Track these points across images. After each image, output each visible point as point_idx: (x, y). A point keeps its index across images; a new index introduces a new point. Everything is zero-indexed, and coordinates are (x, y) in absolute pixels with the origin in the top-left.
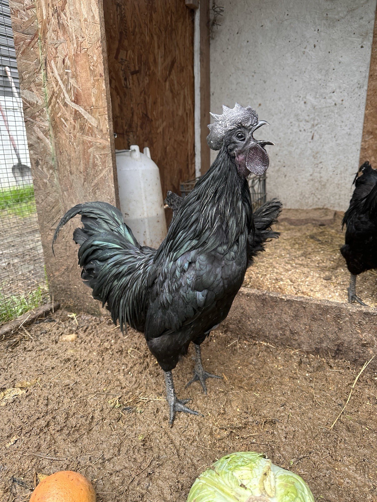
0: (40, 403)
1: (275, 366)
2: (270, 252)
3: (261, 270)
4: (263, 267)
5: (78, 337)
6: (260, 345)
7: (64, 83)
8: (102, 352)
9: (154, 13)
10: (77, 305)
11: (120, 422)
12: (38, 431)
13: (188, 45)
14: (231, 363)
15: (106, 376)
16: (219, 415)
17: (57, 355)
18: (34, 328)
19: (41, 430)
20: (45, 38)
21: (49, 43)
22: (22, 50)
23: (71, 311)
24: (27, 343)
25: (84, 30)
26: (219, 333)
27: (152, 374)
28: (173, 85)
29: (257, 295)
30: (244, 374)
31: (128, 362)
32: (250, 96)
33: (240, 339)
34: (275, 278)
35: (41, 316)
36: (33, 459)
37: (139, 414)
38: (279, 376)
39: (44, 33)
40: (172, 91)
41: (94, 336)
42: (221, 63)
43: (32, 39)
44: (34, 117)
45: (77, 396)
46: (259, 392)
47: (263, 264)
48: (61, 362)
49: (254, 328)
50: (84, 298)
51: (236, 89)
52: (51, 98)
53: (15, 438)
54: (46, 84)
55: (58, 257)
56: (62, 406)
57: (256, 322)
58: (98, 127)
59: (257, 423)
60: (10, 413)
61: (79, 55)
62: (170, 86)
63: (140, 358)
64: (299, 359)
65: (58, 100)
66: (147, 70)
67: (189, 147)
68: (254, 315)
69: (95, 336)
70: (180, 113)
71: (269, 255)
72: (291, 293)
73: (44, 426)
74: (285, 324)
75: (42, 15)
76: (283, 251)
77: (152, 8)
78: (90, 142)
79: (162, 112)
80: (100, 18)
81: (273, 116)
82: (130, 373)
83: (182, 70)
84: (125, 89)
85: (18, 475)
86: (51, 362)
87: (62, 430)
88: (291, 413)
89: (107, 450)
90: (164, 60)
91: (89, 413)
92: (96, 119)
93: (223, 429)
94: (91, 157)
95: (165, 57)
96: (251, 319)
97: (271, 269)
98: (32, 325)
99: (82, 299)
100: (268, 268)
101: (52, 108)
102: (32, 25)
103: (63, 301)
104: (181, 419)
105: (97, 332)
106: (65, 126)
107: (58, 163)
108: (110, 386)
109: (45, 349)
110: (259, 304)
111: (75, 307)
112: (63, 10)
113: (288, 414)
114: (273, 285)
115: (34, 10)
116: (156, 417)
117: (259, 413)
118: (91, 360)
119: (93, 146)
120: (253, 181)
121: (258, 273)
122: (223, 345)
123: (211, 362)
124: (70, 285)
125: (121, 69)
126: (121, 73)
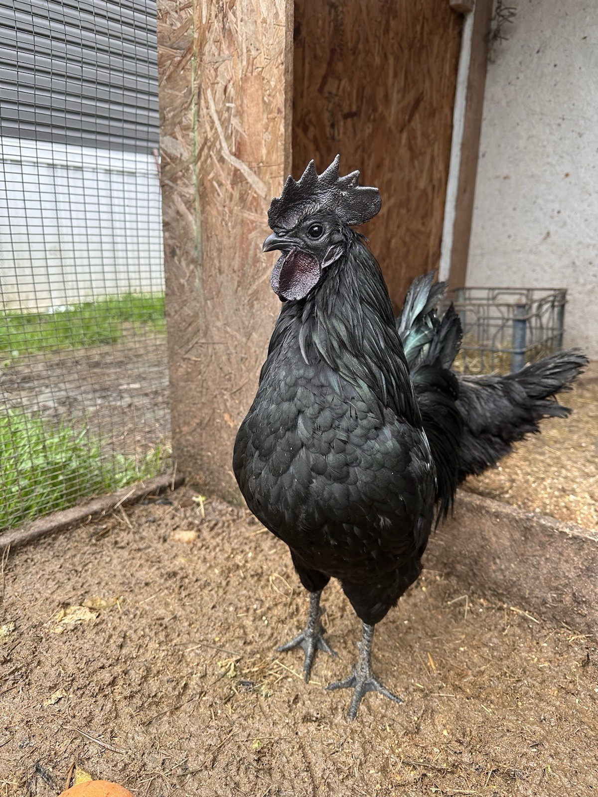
0: (112, 641)
1: (533, 659)
2: (559, 437)
3: (535, 469)
4: (541, 464)
5: (199, 537)
6: (510, 613)
7: (222, 124)
8: (229, 570)
9: (394, 18)
10: (209, 483)
11: (229, 705)
12: (97, 689)
13: (447, 73)
14: (448, 636)
15: (226, 615)
16: (406, 734)
17: (159, 562)
18: (138, 510)
19: (101, 689)
20: (201, 54)
21: (207, 62)
22: (168, 73)
23: (199, 492)
24: (123, 534)
25: (260, 38)
26: (435, 576)
27: (301, 628)
28: (415, 138)
29: (514, 518)
30: (469, 663)
31: (266, 597)
32: (549, 160)
33: (473, 593)
34: (560, 487)
35: (153, 493)
36: (75, 738)
37: (263, 698)
38: (539, 680)
39: (201, 46)
40: (411, 148)
41: (223, 539)
42: (504, 103)
43: (183, 57)
44: (174, 179)
45: (171, 640)
46: (492, 706)
47: (542, 458)
48: (162, 575)
49: (502, 577)
50: (219, 474)
51: (526, 148)
52: (202, 150)
53: (58, 694)
54: (196, 127)
55: (189, 403)
56: (143, 654)
57: (507, 568)
58: (268, 198)
59: (477, 769)
60: (65, 648)
61: (249, 78)
62: (409, 140)
63: (287, 594)
64: (586, 654)
65: (211, 153)
66: (370, 111)
67: (432, 241)
68: (506, 554)
69: (225, 541)
70: (422, 184)
71: (556, 442)
72: (588, 520)
73: (107, 683)
74: (563, 581)
75: (200, 17)
76: (584, 437)
77: (389, 10)
78: (252, 222)
79: (389, 182)
80: (287, 17)
81: (590, 195)
82: (264, 618)
83: (432, 114)
84: (330, 141)
85: (46, 761)
86: (147, 573)
87: (132, 697)
88: (551, 764)
89: (194, 753)
90: (403, 97)
91: (182, 677)
92: (265, 183)
93: (408, 764)
94: (252, 247)
95: (404, 91)
96: (498, 561)
97: (555, 469)
98: (136, 506)
99: (217, 474)
100: (549, 465)
101: (202, 165)
102: (185, 34)
103: (190, 473)
104: (334, 727)
105: (229, 534)
106: (218, 195)
107: (203, 254)
108: (227, 635)
109: (146, 548)
110: (517, 535)
111: (206, 485)
112: (231, 8)
113: (545, 766)
114: (555, 499)
115: (190, 10)
116: (290, 711)
117: (486, 748)
118: (209, 581)
119: (256, 229)
120: (540, 306)
121: (529, 474)
122: (439, 599)
123: (410, 628)
124: (202, 449)
125: (327, 109)
126: (326, 115)
